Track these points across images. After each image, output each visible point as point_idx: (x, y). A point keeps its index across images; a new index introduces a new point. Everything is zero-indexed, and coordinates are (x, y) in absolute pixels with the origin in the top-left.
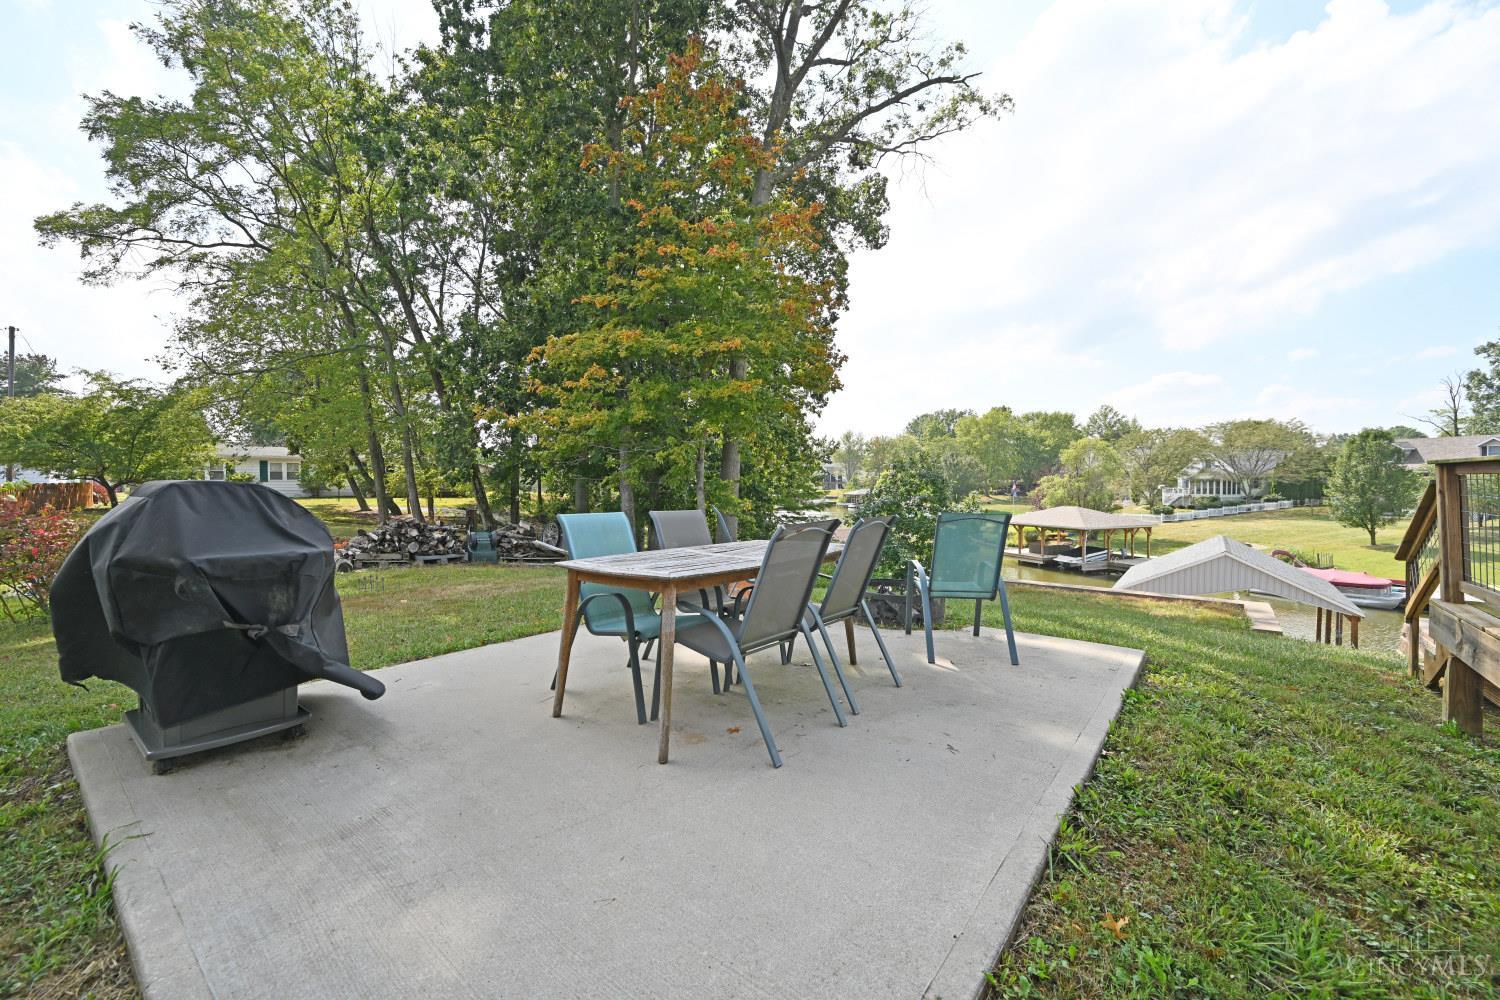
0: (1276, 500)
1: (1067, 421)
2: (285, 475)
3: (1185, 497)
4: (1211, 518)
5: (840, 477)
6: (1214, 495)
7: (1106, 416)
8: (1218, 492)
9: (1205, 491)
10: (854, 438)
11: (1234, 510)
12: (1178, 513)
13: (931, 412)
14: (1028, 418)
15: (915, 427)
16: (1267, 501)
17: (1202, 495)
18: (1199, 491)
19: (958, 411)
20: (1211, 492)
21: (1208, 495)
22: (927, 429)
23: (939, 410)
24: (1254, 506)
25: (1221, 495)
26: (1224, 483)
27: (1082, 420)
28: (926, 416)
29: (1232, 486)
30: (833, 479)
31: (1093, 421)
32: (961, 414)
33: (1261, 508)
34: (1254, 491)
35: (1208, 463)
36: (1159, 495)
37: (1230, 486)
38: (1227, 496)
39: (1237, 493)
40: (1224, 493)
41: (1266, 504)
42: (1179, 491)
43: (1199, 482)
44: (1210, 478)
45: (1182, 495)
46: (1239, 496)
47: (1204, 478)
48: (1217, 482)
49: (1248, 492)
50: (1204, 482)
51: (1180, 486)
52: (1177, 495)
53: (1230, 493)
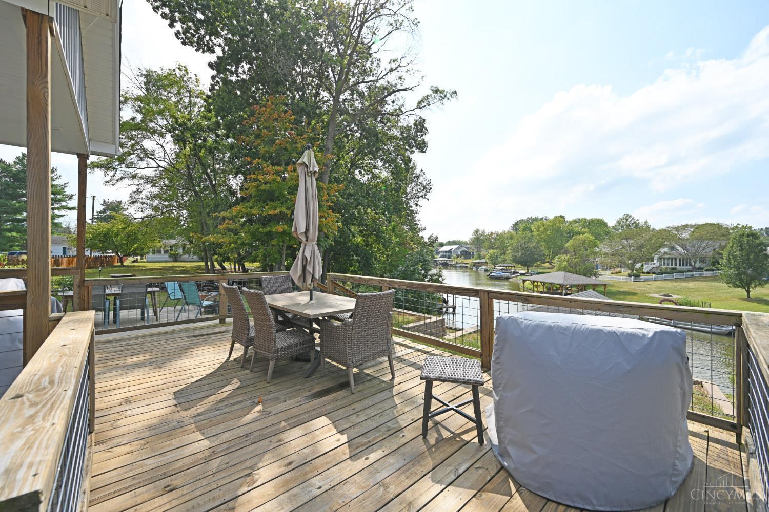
0: (712, 270)
1: (601, 223)
2: (162, 252)
3: (657, 267)
4: (665, 280)
5: (473, 253)
6: (674, 266)
7: (627, 220)
8: (676, 265)
9: (668, 265)
10: (480, 232)
11: (683, 275)
12: (643, 276)
13: (525, 218)
14: (576, 221)
15: (516, 226)
17: (666, 266)
18: (664, 264)
19: (539, 218)
20: (672, 265)
21: (670, 266)
22: (521, 227)
23: (530, 217)
24: (696, 274)
25: (678, 266)
26: (680, 260)
27: (611, 223)
28: (522, 220)
30: (470, 254)
31: (619, 222)
32: (542, 219)
33: (701, 274)
34: (698, 265)
35: (672, 248)
36: (642, 266)
37: (683, 262)
38: (682, 267)
39: (687, 265)
40: (680, 265)
41: (705, 272)
42: (654, 264)
43: (664, 259)
44: (671, 256)
45: (655, 266)
46: (689, 267)
47: (667, 256)
48: (676, 259)
49: (693, 264)
50: (668, 259)
51: (655, 261)
52: (652, 266)
53: (683, 265)
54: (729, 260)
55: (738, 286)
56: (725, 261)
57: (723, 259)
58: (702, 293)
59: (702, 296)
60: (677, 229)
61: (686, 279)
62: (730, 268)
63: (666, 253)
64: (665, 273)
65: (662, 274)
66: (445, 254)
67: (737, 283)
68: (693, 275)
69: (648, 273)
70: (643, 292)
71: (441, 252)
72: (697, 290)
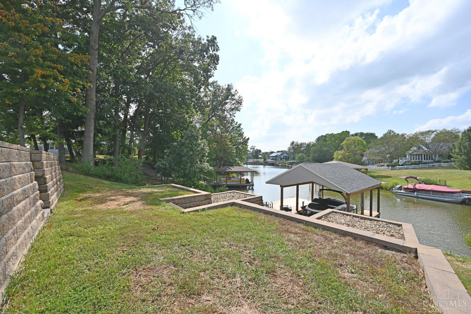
0: (448, 162)
1: (372, 136)
5: (291, 156)
6: (420, 160)
7: (390, 134)
8: (422, 159)
9: (416, 159)
10: (295, 143)
14: (356, 135)
15: (319, 139)
16: (443, 162)
17: (415, 160)
18: (414, 159)
20: (419, 159)
21: (418, 160)
24: (436, 164)
25: (423, 160)
26: (425, 156)
28: (322, 136)
29: (428, 156)
30: (288, 157)
33: (439, 165)
34: (437, 158)
35: (419, 148)
36: (399, 161)
37: (427, 157)
38: (426, 161)
39: (429, 159)
40: (425, 159)
41: (442, 163)
42: (406, 159)
43: (414, 155)
44: (418, 153)
45: (407, 160)
46: (431, 161)
47: (415, 153)
48: (422, 155)
49: (434, 158)
50: (416, 155)
51: (407, 157)
52: (405, 161)
53: (427, 159)
54: (460, 149)
55: (467, 169)
56: (457, 150)
57: (455, 148)
58: (440, 175)
59: (440, 177)
60: (422, 134)
61: (429, 168)
62: (461, 155)
63: (415, 151)
64: (414, 164)
65: (411, 165)
66: (273, 158)
67: (467, 167)
68: (434, 165)
69: (402, 165)
70: (396, 175)
71: (271, 157)
72: (436, 174)
